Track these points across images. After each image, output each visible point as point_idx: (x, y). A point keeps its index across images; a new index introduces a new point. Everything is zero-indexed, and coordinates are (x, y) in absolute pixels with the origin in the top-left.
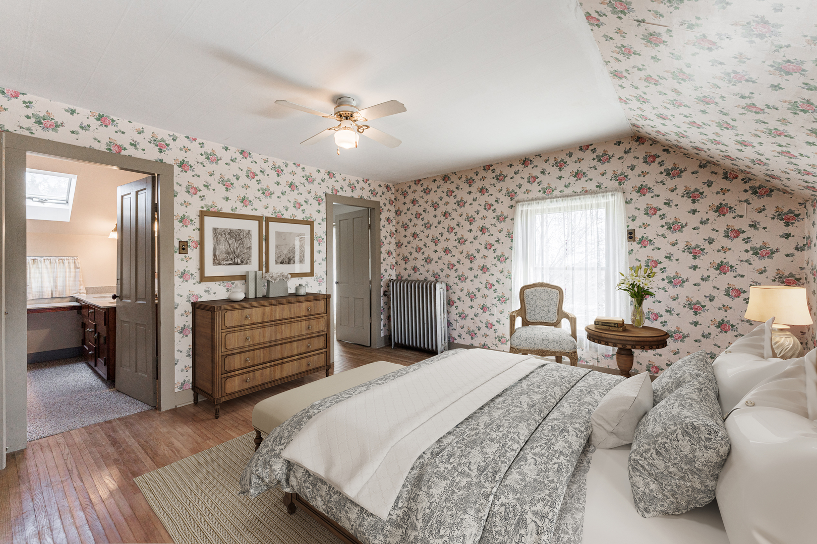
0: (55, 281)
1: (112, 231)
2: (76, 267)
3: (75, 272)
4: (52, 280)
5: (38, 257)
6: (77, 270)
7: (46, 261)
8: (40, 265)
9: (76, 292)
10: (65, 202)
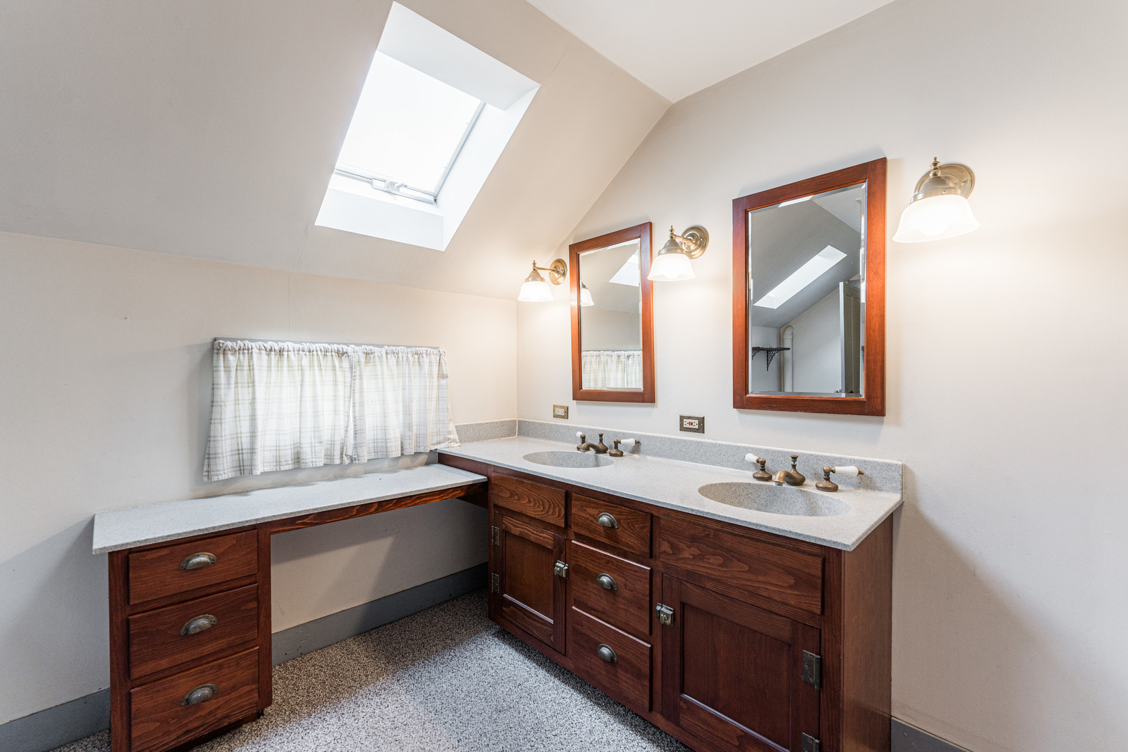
0: (407, 412)
1: (527, 280)
2: (442, 376)
3: (439, 387)
4: (401, 408)
5: (374, 345)
6: (443, 382)
7: (389, 356)
8: (379, 367)
9: (441, 438)
10: (432, 199)
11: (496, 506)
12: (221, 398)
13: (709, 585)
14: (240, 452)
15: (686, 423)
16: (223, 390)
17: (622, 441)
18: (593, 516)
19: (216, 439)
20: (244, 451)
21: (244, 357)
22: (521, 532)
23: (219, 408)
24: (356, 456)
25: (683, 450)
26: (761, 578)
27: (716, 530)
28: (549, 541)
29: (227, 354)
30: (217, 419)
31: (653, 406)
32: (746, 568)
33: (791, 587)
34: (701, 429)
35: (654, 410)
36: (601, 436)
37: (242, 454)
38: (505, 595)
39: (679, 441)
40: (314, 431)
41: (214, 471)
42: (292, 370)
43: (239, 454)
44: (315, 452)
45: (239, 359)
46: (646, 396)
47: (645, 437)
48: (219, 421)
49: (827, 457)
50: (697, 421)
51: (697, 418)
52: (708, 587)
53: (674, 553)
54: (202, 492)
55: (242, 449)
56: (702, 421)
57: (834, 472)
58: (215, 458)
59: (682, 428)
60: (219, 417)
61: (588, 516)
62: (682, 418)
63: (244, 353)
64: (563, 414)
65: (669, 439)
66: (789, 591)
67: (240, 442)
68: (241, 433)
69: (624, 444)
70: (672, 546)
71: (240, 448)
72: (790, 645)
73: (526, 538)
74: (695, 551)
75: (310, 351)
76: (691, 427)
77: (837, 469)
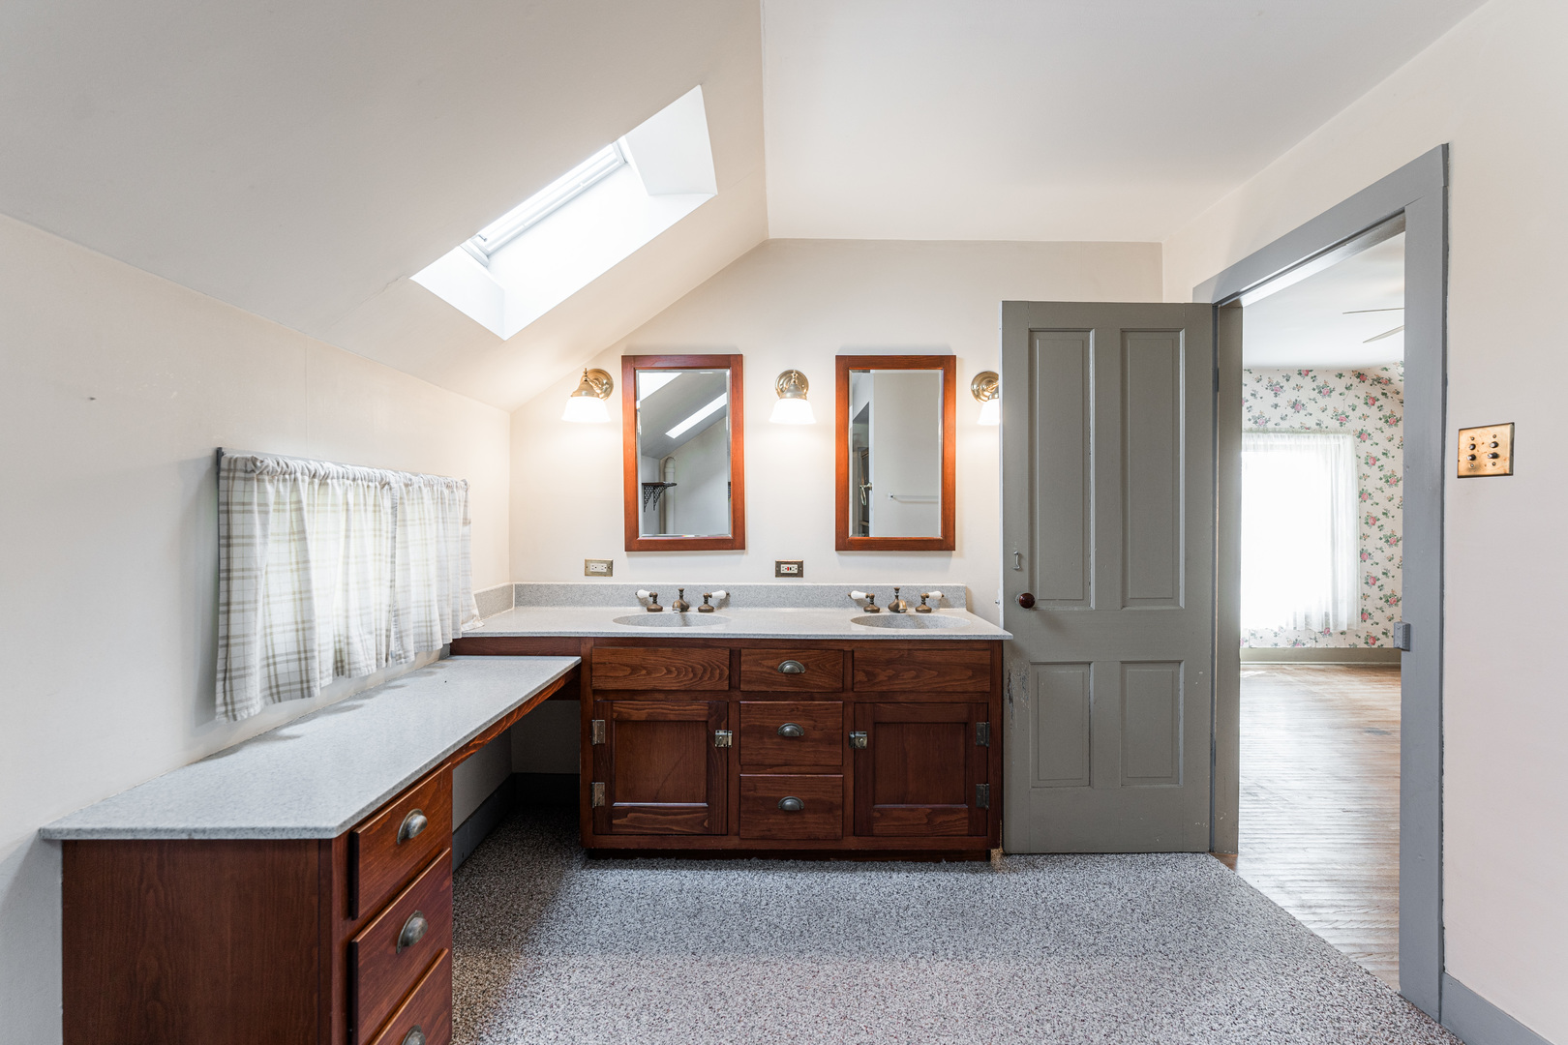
11: (596, 692)
12: (256, 563)
13: (901, 698)
14: (271, 661)
15: (784, 569)
16: (258, 548)
17: (713, 594)
18: (772, 668)
19: (246, 640)
20: (278, 659)
21: (285, 487)
22: (647, 713)
23: (254, 580)
24: (401, 652)
25: (783, 596)
26: (948, 678)
27: (909, 650)
28: (702, 712)
29: (263, 481)
30: (250, 602)
31: (743, 553)
32: (935, 673)
33: (970, 678)
34: (800, 574)
35: (744, 557)
36: (681, 591)
37: (275, 664)
38: (616, 804)
39: (777, 588)
40: (361, 615)
41: (241, 701)
42: (335, 511)
43: (268, 665)
44: (367, 649)
45: (278, 488)
46: (735, 542)
47: (735, 587)
48: (253, 606)
49: (915, 587)
50: (796, 566)
51: (795, 563)
52: (901, 701)
53: (869, 680)
54: (200, 750)
55: (274, 656)
56: (800, 565)
57: (928, 597)
58: (244, 676)
59: (779, 574)
60: (253, 599)
61: (764, 669)
62: (779, 564)
63: (285, 480)
64: (605, 570)
65: (766, 587)
66: (968, 682)
67: (269, 643)
68: (271, 626)
69: (716, 598)
70: (867, 673)
71: (270, 654)
72: (966, 724)
73: (661, 718)
74: (890, 672)
75: (354, 480)
76: (789, 572)
77: (930, 594)
